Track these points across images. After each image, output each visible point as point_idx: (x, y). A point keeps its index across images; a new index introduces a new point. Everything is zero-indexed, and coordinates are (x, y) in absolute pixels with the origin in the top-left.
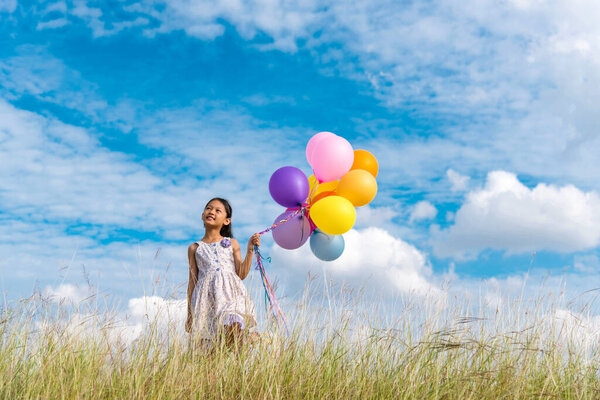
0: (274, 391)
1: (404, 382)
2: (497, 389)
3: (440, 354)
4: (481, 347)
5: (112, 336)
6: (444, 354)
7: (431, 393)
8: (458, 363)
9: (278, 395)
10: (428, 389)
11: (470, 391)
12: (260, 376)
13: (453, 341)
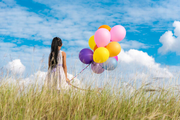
0: (82, 105)
1: (132, 103)
2: (168, 107)
3: (147, 93)
4: (163, 90)
5: (21, 82)
6: (148, 94)
7: (143, 108)
8: (154, 97)
9: (84, 106)
10: (142, 106)
11: (158, 107)
12: (77, 99)
13: (152, 88)
